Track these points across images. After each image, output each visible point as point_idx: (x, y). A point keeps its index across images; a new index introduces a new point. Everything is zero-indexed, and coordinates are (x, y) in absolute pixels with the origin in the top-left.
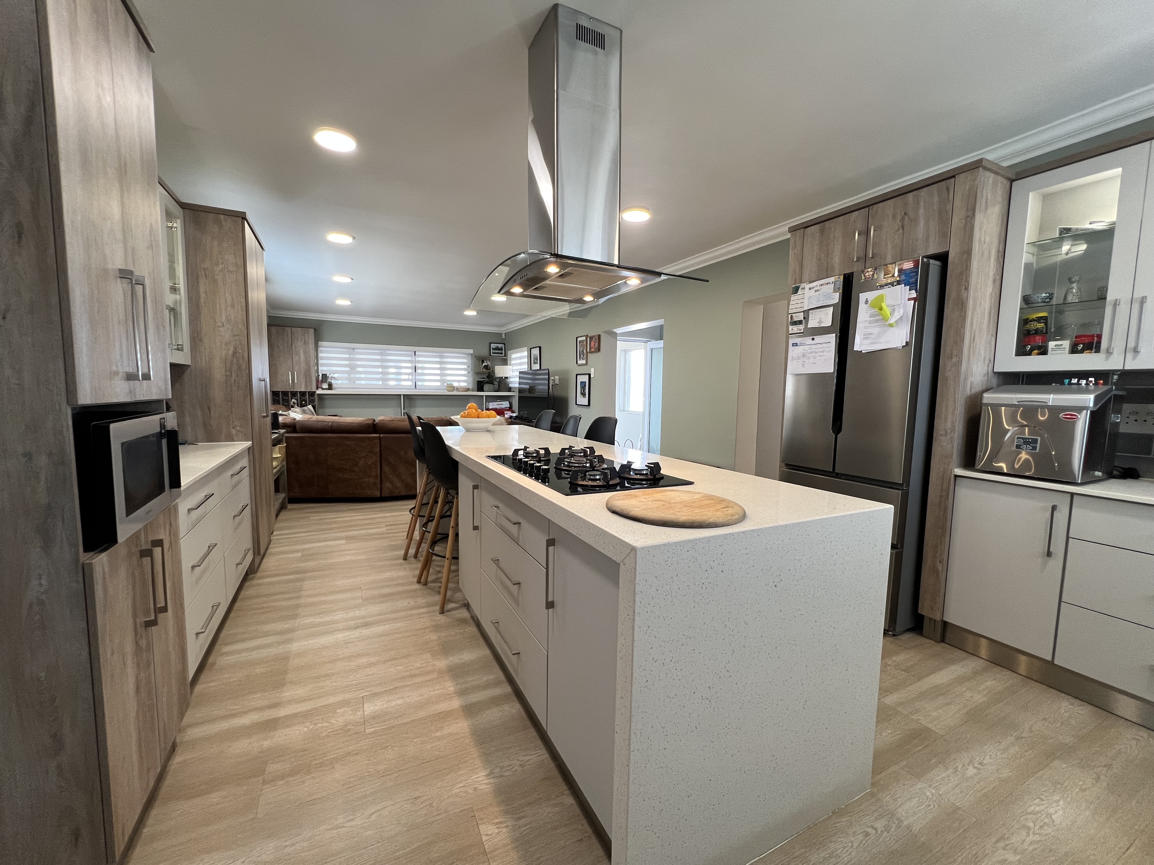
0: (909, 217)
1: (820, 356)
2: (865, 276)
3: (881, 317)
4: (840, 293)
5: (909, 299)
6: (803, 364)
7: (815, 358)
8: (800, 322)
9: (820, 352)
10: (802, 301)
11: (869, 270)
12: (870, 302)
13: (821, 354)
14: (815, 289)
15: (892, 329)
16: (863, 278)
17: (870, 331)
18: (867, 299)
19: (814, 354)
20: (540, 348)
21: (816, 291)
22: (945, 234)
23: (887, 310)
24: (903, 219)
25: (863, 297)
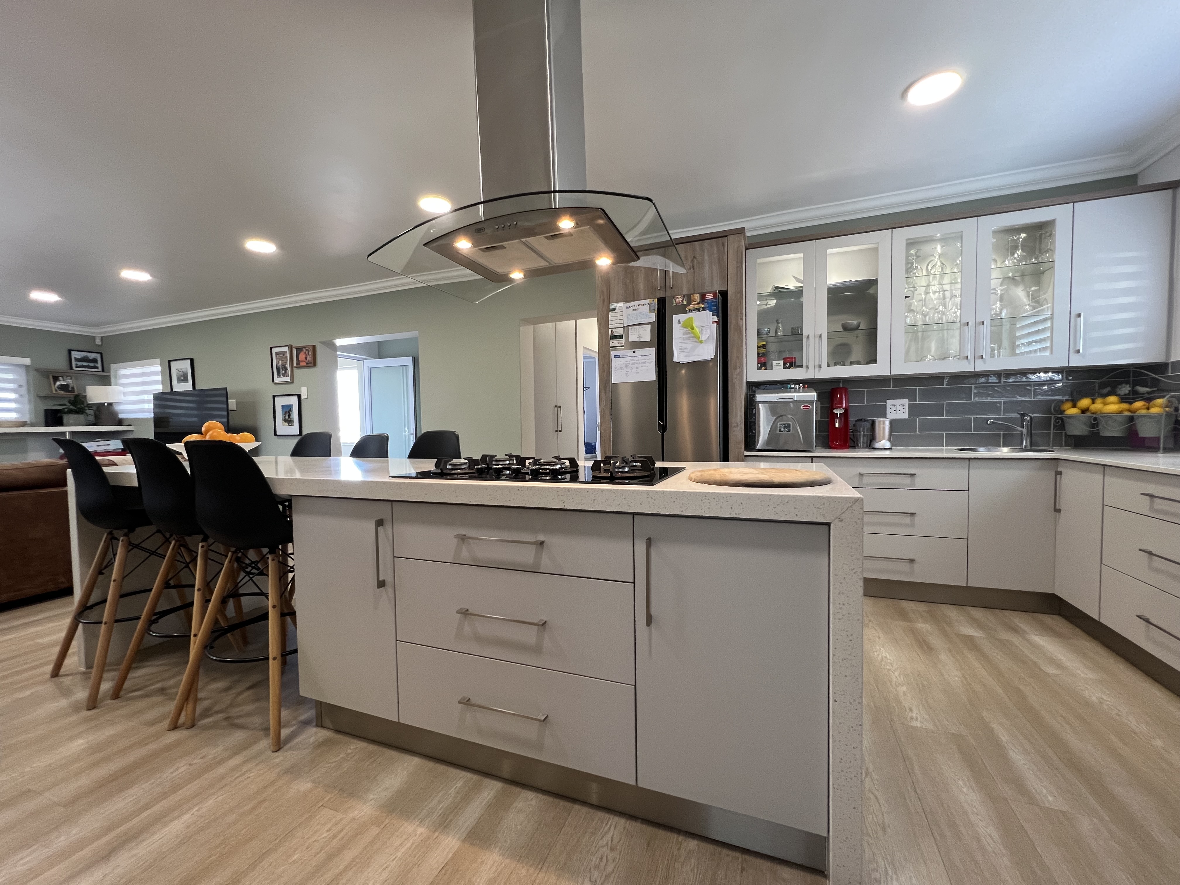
0: (697, 260)
1: (642, 367)
2: (675, 301)
3: (692, 335)
4: (655, 314)
5: (713, 322)
6: (627, 374)
7: (637, 368)
8: (621, 337)
9: (642, 363)
10: (621, 318)
11: (679, 297)
12: (681, 323)
13: (643, 365)
14: (632, 308)
15: (702, 345)
16: (674, 303)
17: (684, 346)
18: (679, 320)
19: (636, 365)
20: (192, 361)
21: (633, 310)
22: (724, 277)
23: (697, 330)
24: (692, 261)
25: (676, 318)
